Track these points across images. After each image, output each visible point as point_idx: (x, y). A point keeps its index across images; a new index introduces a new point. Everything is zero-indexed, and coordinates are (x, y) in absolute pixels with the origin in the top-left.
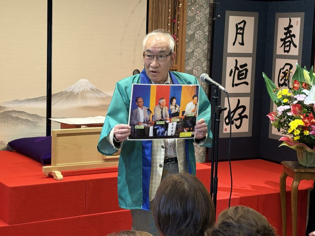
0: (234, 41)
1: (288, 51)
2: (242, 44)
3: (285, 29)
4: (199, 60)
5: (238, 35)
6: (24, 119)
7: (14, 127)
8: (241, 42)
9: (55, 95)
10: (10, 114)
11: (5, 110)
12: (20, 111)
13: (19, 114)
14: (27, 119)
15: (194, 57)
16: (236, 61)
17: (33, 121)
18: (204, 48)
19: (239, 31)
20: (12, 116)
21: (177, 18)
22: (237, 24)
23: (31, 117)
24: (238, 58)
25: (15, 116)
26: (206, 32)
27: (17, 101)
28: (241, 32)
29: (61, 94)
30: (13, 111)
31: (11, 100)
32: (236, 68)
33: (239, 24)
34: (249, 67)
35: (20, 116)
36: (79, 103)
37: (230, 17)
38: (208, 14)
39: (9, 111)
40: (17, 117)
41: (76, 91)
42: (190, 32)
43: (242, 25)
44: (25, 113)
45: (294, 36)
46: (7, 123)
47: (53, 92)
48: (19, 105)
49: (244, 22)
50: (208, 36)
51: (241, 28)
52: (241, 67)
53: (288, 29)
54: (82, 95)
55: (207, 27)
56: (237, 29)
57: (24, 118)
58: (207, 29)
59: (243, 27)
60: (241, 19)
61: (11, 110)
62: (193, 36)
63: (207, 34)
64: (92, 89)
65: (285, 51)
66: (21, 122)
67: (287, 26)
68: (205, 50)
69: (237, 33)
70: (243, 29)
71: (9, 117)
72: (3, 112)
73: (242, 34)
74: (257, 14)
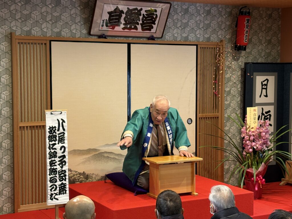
0: (260, 95)
2: (266, 96)
4: (235, 109)
5: (263, 90)
6: (112, 158)
7: (105, 163)
8: (265, 95)
10: (103, 154)
11: (100, 152)
12: (110, 152)
13: (109, 154)
14: (114, 158)
15: (230, 107)
16: (262, 109)
17: (118, 158)
18: (238, 101)
19: (263, 87)
20: (104, 156)
21: (217, 80)
22: (262, 82)
23: (117, 156)
24: (263, 107)
25: (106, 156)
26: (239, 88)
27: (107, 145)
28: (265, 87)
30: (105, 152)
31: (103, 145)
32: (263, 114)
33: (264, 81)
34: (272, 113)
35: (110, 155)
37: (257, 77)
38: (240, 75)
39: (102, 152)
40: (108, 156)
42: (227, 89)
43: (265, 83)
44: (113, 153)
46: (101, 161)
48: (109, 147)
49: (267, 80)
50: (241, 91)
51: (265, 85)
52: (266, 113)
55: (240, 84)
56: (262, 85)
57: (112, 156)
58: (239, 86)
59: (266, 83)
60: (264, 78)
61: (104, 151)
62: (229, 92)
63: (240, 90)
66: (110, 160)
68: (239, 101)
69: (262, 89)
70: (266, 85)
71: (102, 156)
72: (98, 153)
73: (266, 89)
74: (277, 73)
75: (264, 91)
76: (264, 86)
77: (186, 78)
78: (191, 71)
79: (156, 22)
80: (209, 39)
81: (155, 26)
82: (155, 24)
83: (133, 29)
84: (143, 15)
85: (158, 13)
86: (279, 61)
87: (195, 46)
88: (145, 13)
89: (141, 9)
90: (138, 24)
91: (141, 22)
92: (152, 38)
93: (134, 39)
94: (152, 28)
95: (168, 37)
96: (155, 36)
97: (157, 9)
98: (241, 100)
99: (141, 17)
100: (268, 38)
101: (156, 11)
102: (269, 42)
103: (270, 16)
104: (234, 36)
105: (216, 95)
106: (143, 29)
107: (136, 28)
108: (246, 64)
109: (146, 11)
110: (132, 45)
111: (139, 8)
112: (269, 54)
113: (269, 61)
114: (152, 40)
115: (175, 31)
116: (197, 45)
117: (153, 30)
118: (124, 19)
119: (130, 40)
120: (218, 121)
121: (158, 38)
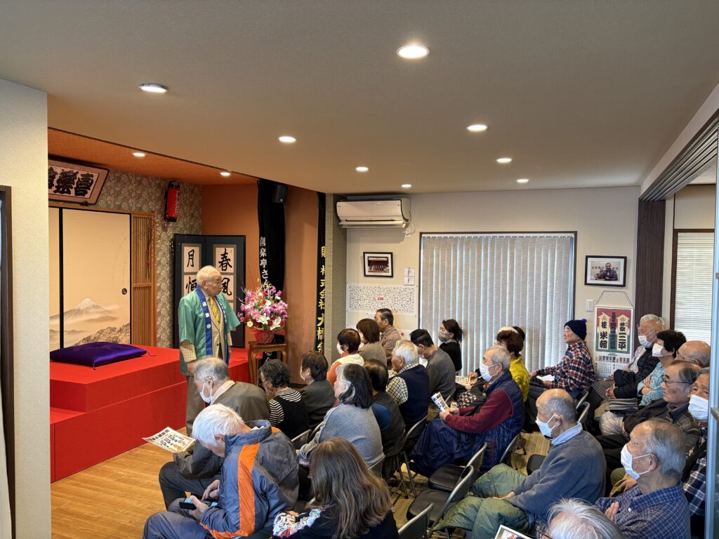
0: (188, 264)
1: (225, 270)
2: (193, 266)
3: (222, 255)
4: (165, 278)
8: (192, 264)
9: (66, 312)
15: (161, 277)
16: (190, 278)
21: (150, 249)
22: (189, 252)
24: (190, 276)
26: (168, 258)
29: (71, 311)
32: (190, 283)
36: (85, 317)
37: (185, 248)
38: (170, 246)
41: (82, 308)
42: (158, 259)
43: (191, 253)
45: (229, 260)
47: (65, 311)
49: (193, 251)
50: (170, 261)
52: (193, 281)
53: (224, 255)
54: (86, 311)
56: (189, 256)
58: (168, 256)
60: (190, 249)
64: (93, 306)
65: (223, 270)
67: (223, 253)
68: (168, 271)
69: (189, 259)
70: (192, 255)
73: (192, 259)
74: (200, 245)
75: (191, 260)
76: (191, 256)
77: (120, 246)
78: (125, 239)
79: (92, 188)
80: (140, 209)
81: (89, 192)
82: (89, 189)
83: (66, 193)
84: (79, 179)
85: (95, 179)
86: (200, 234)
87: (129, 216)
88: (81, 177)
89: (78, 173)
90: (72, 188)
91: (75, 186)
92: (86, 204)
93: (66, 204)
94: (87, 193)
95: (101, 204)
96: (89, 201)
97: (94, 174)
98: (170, 271)
99: (76, 181)
100: (192, 212)
101: (92, 176)
102: (192, 215)
103: (192, 191)
104: (164, 208)
105: (148, 265)
106: (76, 194)
107: (69, 192)
108: (175, 235)
109: (82, 175)
110: (63, 210)
111: (75, 171)
112: (192, 227)
113: (193, 233)
114: (85, 206)
115: (108, 198)
116: (130, 214)
117: (87, 196)
118: (58, 181)
119: (61, 204)
120: (150, 291)
121: (92, 204)
